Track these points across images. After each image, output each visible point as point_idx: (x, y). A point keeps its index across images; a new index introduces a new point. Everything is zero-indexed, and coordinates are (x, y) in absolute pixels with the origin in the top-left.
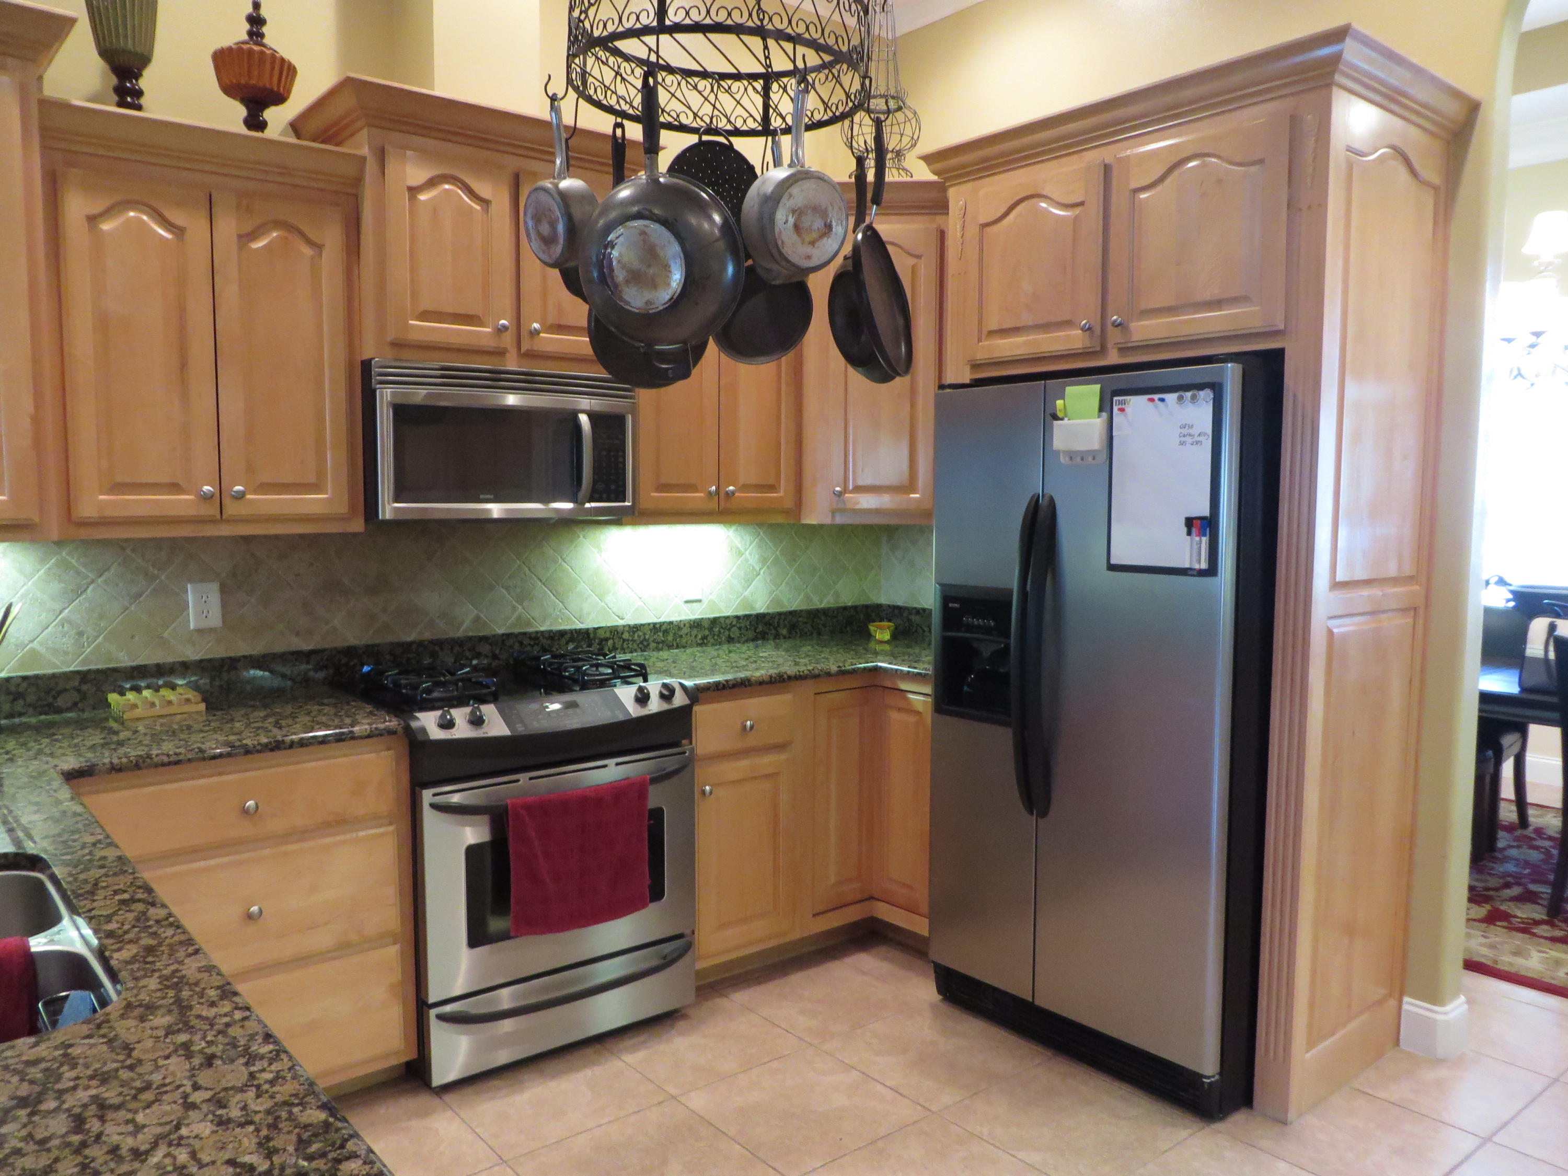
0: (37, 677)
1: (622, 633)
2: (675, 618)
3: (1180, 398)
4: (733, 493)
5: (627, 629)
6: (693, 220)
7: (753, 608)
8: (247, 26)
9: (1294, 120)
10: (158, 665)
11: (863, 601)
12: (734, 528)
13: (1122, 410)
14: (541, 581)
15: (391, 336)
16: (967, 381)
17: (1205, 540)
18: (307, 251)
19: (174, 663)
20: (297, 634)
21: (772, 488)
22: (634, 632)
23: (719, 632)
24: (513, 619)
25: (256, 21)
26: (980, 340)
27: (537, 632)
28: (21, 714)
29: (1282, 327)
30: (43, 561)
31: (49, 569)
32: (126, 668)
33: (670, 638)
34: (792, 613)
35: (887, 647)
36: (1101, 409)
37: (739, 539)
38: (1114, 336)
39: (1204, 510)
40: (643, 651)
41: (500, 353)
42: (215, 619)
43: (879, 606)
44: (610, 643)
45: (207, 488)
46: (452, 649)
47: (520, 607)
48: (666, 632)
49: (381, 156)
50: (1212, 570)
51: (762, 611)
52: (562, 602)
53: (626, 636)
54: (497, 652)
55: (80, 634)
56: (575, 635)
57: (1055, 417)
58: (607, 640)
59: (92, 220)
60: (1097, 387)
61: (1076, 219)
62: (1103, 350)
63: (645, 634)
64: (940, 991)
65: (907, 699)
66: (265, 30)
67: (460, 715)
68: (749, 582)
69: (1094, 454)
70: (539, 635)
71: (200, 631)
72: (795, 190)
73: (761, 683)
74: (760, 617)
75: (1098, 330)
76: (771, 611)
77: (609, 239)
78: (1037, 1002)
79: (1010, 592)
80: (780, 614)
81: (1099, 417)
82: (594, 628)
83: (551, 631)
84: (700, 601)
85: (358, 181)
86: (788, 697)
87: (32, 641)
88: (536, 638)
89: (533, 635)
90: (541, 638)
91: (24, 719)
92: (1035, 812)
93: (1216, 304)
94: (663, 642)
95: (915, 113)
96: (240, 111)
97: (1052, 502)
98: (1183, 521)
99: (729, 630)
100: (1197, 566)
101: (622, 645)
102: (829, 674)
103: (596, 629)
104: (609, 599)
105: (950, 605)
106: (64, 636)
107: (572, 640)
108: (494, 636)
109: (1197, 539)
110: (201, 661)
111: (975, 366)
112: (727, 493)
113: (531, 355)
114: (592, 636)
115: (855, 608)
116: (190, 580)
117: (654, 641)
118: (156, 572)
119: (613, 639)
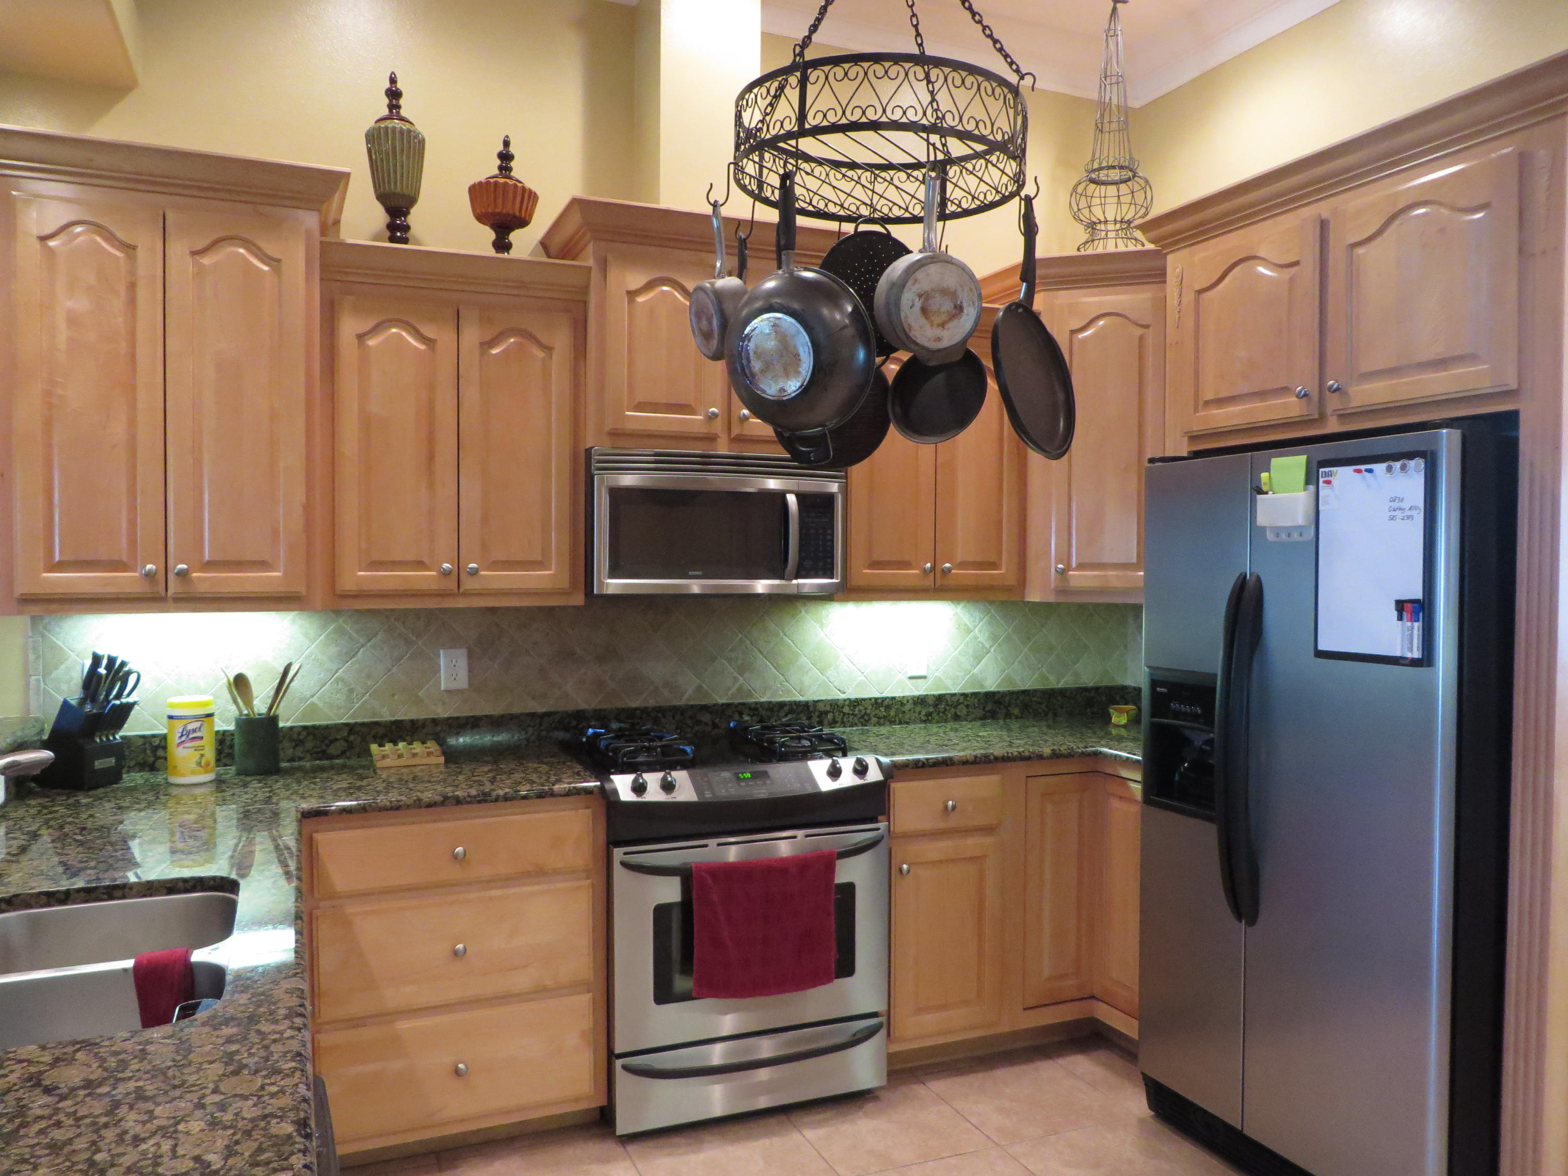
0: (314, 727)
1: (843, 707)
2: (898, 693)
3: (1389, 469)
4: (949, 570)
5: (847, 703)
6: (825, 312)
7: (982, 686)
8: (498, 162)
9: (1523, 160)
10: (412, 721)
11: (1105, 683)
12: (962, 604)
13: (1329, 482)
14: (762, 653)
15: (609, 425)
16: (1185, 454)
17: (1417, 626)
18: (540, 354)
19: (426, 720)
20: (533, 698)
21: (993, 565)
22: (855, 706)
23: (945, 709)
24: (734, 689)
25: (506, 157)
26: (1196, 410)
27: (756, 703)
28: (300, 759)
29: (1514, 386)
30: (324, 627)
31: (329, 634)
32: (386, 722)
33: (892, 713)
34: (1025, 692)
35: (1123, 732)
36: (1308, 482)
37: (968, 616)
38: (1333, 403)
39: (1416, 591)
40: (863, 725)
41: (711, 438)
42: (462, 681)
43: (1124, 688)
44: (830, 716)
45: (446, 565)
46: (674, 717)
47: (741, 679)
48: (888, 707)
49: (604, 266)
50: (1427, 659)
51: (992, 690)
52: (783, 675)
53: (846, 710)
54: (717, 720)
55: (351, 691)
56: (795, 707)
57: (1260, 492)
58: (827, 713)
59: (361, 337)
60: (1303, 458)
61: (1292, 280)
62: (1322, 418)
63: (866, 709)
64: (1150, 1108)
65: (1128, 788)
66: (513, 164)
67: (652, 779)
68: (978, 659)
69: (1300, 529)
70: (758, 706)
71: (448, 691)
72: (920, 275)
73: (965, 763)
74: (989, 696)
75: (1315, 395)
76: (1001, 689)
77: (746, 332)
78: (1245, 1132)
79: (1216, 675)
80: (1011, 693)
81: (1305, 490)
82: (814, 701)
83: (770, 702)
84: (925, 677)
85: (585, 289)
86: (995, 778)
87: (313, 696)
88: (755, 709)
89: (753, 707)
90: (760, 709)
91: (301, 763)
92: (1243, 921)
93: (1441, 363)
94: (885, 717)
95: (1147, 181)
96: (489, 235)
97: (1259, 580)
98: (1393, 606)
99: (956, 707)
100: (1409, 655)
101: (843, 719)
102: (1040, 757)
103: (816, 702)
104: (830, 673)
105: (1158, 689)
106: (337, 692)
107: (791, 711)
108: (715, 705)
109: (1409, 624)
110: (449, 719)
111: (1193, 438)
112: (945, 570)
113: (740, 440)
114: (811, 709)
115: (1097, 689)
116: (444, 646)
117: (875, 716)
118: (414, 638)
119: (833, 713)
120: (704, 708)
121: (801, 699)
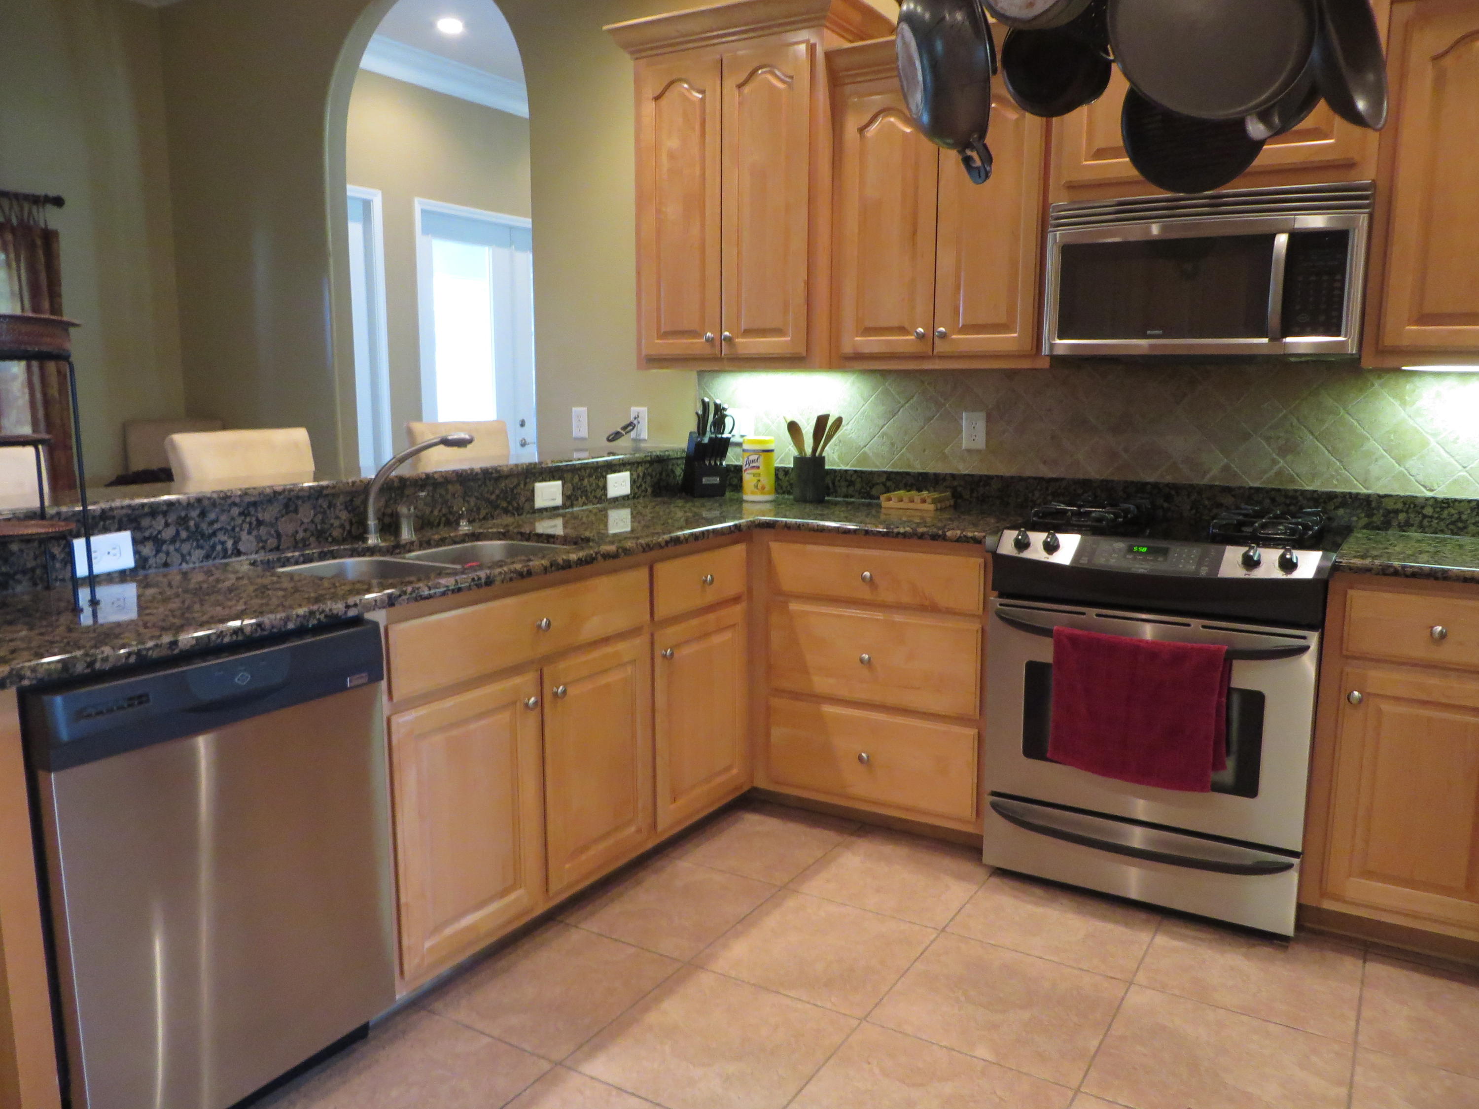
0: (862, 472)
14: (1312, 434)
15: (1068, 178)
24: (1272, 473)
27: (1296, 491)
30: (874, 389)
31: (878, 395)
32: (914, 473)
42: (980, 443)
45: (920, 330)
47: (1282, 461)
52: (1341, 461)
53: (1428, 511)
54: (1240, 505)
55: (893, 444)
58: (1397, 512)
59: (862, 130)
71: (969, 451)
73: (1468, 580)
87: (865, 446)
89: (1291, 494)
90: (1300, 498)
103: (1381, 497)
104: (1413, 463)
106: (883, 445)
110: (965, 475)
116: (966, 410)
118: (943, 401)
120: (1227, 490)
121: (1365, 491)
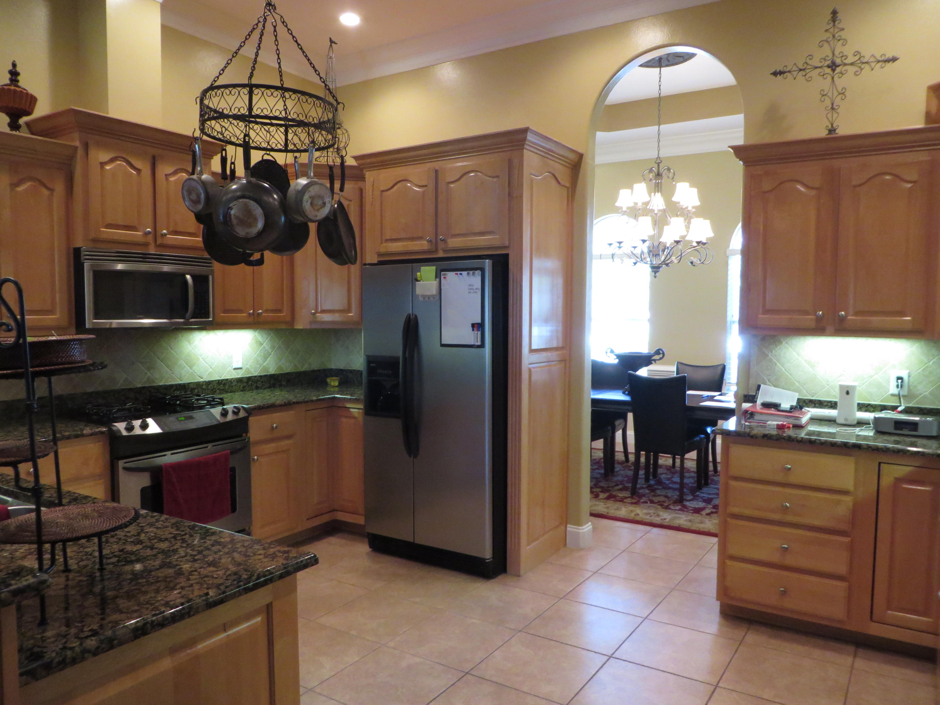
1: (202, 386)
2: (229, 377)
3: (468, 274)
4: (261, 313)
5: (204, 383)
6: (265, 198)
7: (268, 371)
9: (510, 161)
11: (322, 367)
12: (258, 331)
13: (445, 278)
14: (159, 359)
15: (92, 235)
16: (376, 262)
17: (479, 333)
18: (46, 192)
21: (280, 311)
22: (208, 385)
23: (252, 384)
24: (145, 379)
25: (14, 74)
26: (382, 243)
27: (158, 386)
29: (508, 245)
33: (227, 387)
34: (288, 374)
35: (337, 389)
36: (436, 277)
37: (260, 337)
38: (441, 245)
39: (479, 320)
41: (146, 245)
43: (331, 370)
44: (196, 391)
46: (114, 395)
47: (149, 373)
48: (225, 384)
49: (86, 147)
50: (482, 346)
51: (272, 373)
52: (171, 370)
53: (204, 387)
54: (138, 396)
56: (178, 387)
57: (417, 280)
58: (194, 389)
60: (434, 268)
61: (424, 192)
62: (436, 251)
63: (214, 386)
64: (370, 547)
65: (350, 411)
67: (137, 423)
68: (265, 358)
69: (433, 296)
72: (311, 189)
73: (281, 406)
74: (272, 376)
75: (434, 241)
76: (277, 373)
77: (230, 206)
78: (415, 542)
79: (399, 357)
80: (282, 374)
81: (435, 280)
82: (187, 383)
83: (165, 385)
84: (241, 368)
85: (72, 158)
86: (292, 412)
88: (158, 389)
89: (156, 388)
90: (162, 389)
92: (412, 455)
93: (482, 234)
94: (223, 390)
96: (7, 119)
97: (416, 316)
98: (470, 325)
99: (257, 383)
100: (477, 344)
102: (312, 401)
103: (189, 383)
104: (194, 368)
105: (371, 365)
107: (177, 389)
108: (136, 388)
109: (476, 332)
111: (380, 255)
112: (258, 314)
113: (162, 246)
114: (186, 387)
115: (319, 371)
117: (218, 389)
119: (198, 388)
120: (130, 390)
121: (180, 382)
